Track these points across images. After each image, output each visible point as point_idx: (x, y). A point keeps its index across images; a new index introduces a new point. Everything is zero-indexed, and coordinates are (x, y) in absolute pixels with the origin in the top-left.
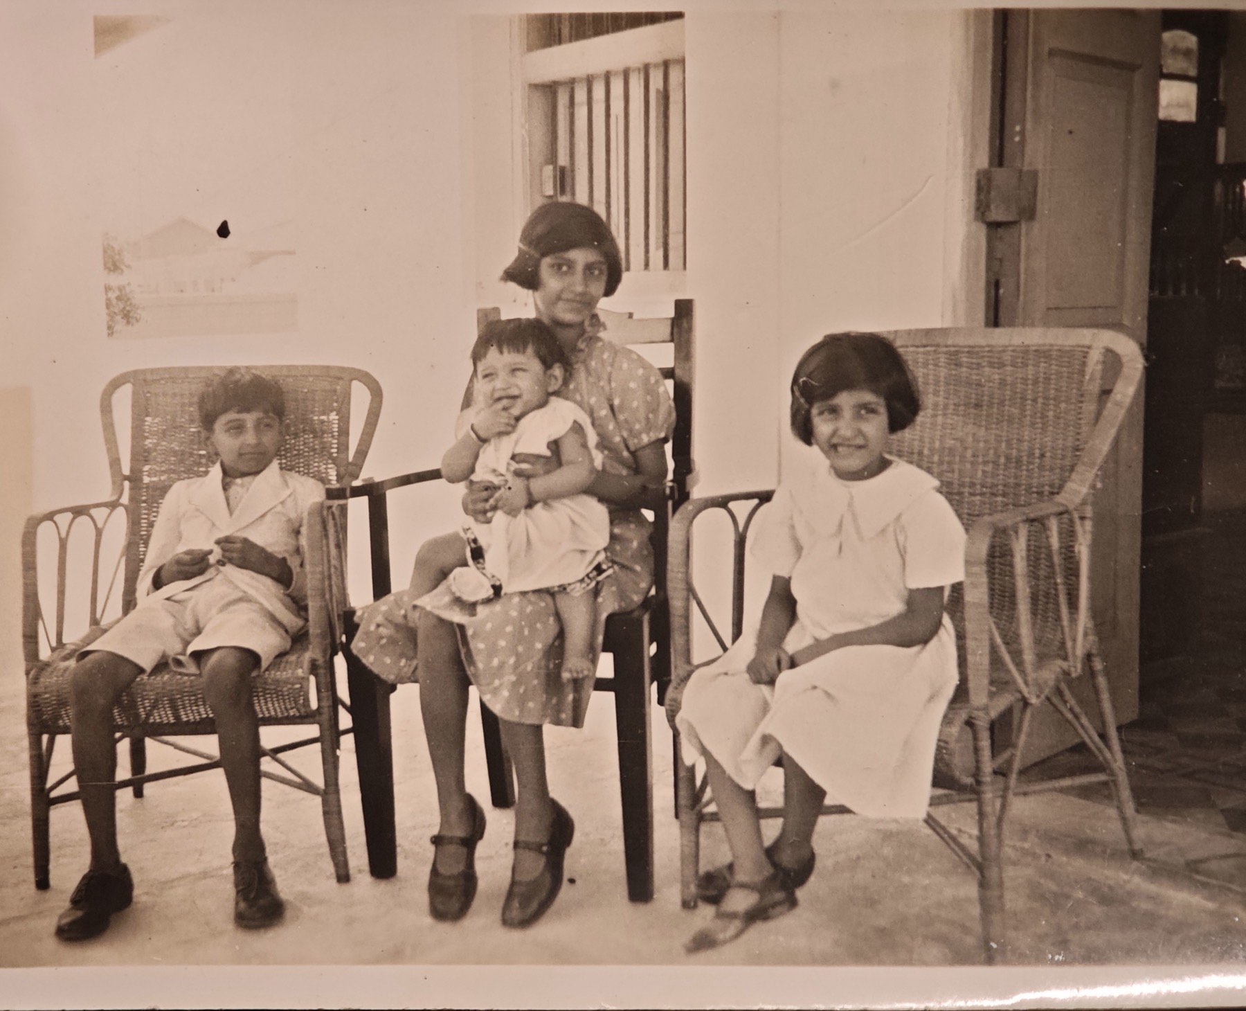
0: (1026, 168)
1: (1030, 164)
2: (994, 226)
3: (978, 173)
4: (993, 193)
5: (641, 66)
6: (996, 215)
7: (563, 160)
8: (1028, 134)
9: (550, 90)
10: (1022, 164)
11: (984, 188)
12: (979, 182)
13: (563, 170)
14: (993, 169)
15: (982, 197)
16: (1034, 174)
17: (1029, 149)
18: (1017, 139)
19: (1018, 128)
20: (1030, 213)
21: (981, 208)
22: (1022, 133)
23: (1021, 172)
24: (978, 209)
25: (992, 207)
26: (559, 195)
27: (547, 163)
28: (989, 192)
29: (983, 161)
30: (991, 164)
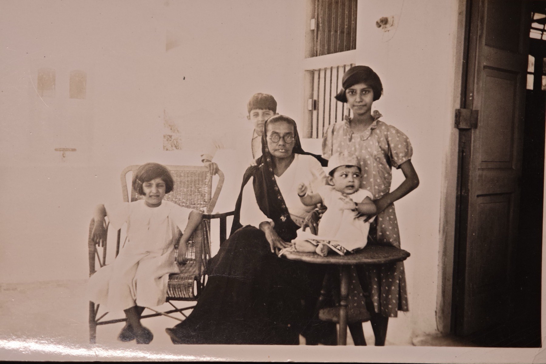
0: (474, 109)
1: (475, 108)
2: (461, 131)
3: (456, 110)
4: (461, 118)
5: (343, 65)
6: (463, 126)
7: (315, 98)
8: (475, 97)
9: (312, 72)
10: (473, 106)
11: (458, 115)
12: (456, 113)
13: (315, 101)
14: (461, 109)
15: (457, 119)
16: (477, 112)
17: (475, 102)
18: (471, 98)
19: (471, 95)
20: (475, 126)
21: (457, 124)
22: (473, 96)
23: (472, 110)
24: (456, 123)
25: (461, 123)
26: (313, 110)
27: (310, 98)
28: (460, 117)
29: (458, 106)
30: (461, 107)
